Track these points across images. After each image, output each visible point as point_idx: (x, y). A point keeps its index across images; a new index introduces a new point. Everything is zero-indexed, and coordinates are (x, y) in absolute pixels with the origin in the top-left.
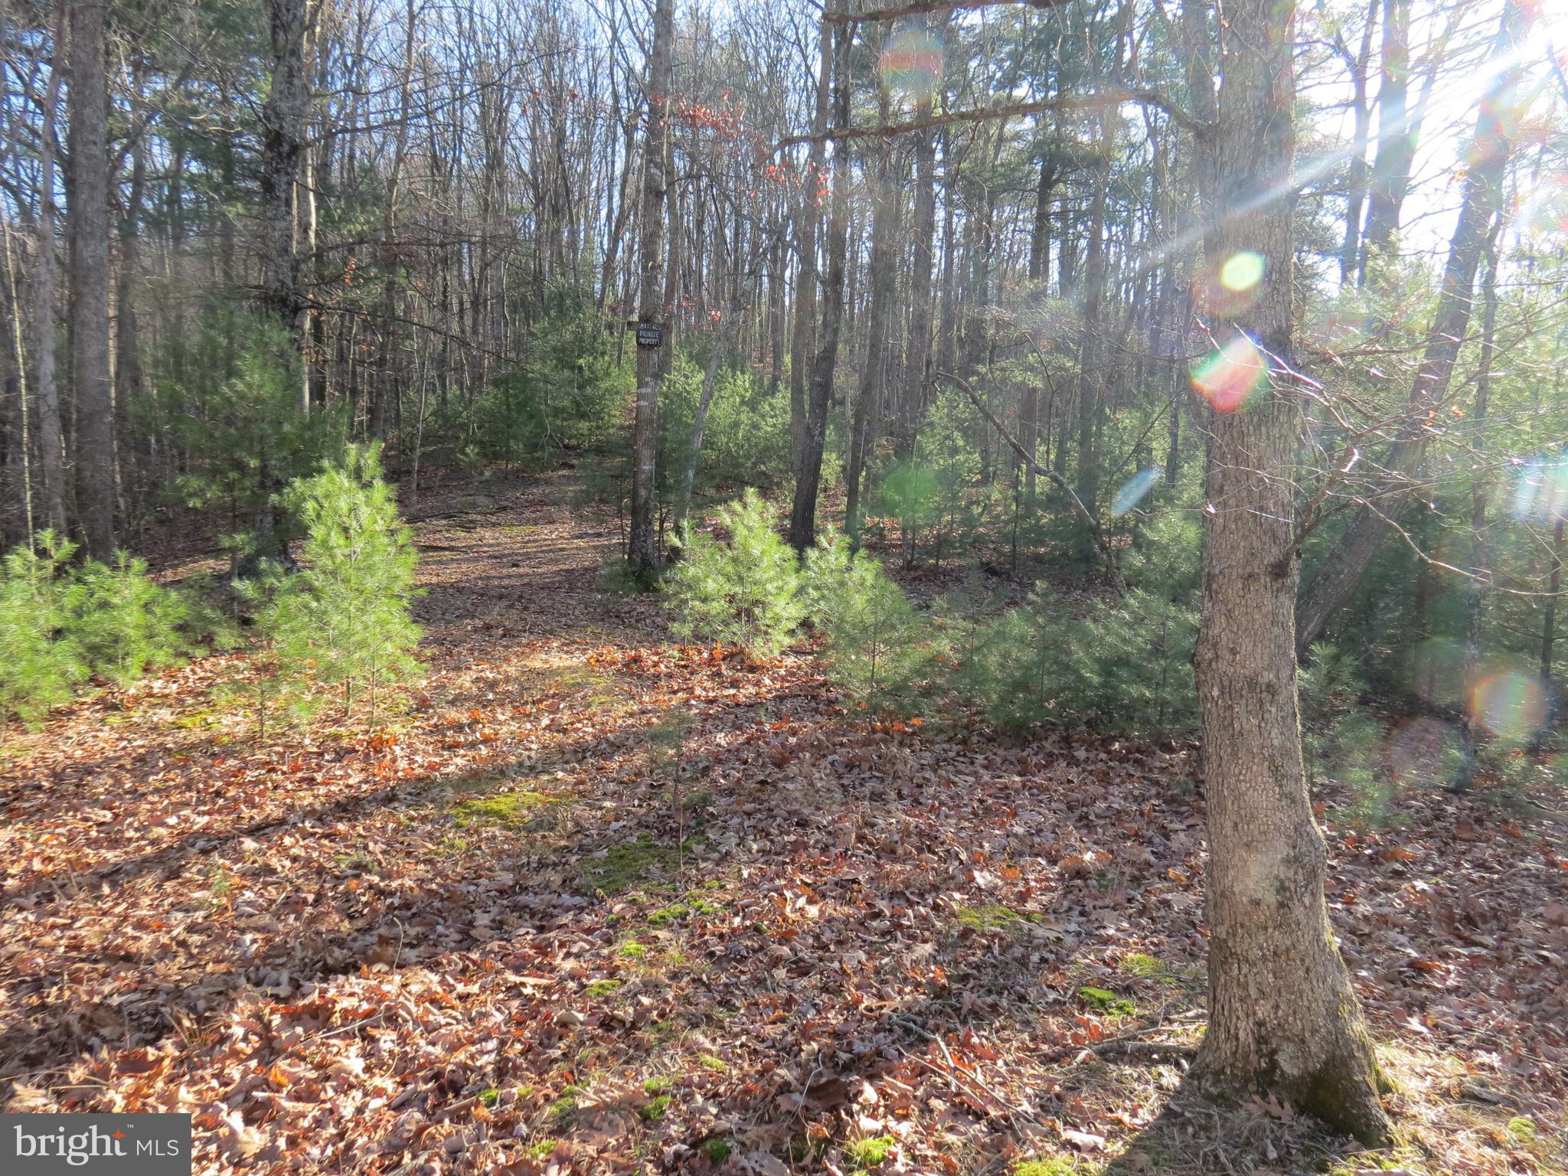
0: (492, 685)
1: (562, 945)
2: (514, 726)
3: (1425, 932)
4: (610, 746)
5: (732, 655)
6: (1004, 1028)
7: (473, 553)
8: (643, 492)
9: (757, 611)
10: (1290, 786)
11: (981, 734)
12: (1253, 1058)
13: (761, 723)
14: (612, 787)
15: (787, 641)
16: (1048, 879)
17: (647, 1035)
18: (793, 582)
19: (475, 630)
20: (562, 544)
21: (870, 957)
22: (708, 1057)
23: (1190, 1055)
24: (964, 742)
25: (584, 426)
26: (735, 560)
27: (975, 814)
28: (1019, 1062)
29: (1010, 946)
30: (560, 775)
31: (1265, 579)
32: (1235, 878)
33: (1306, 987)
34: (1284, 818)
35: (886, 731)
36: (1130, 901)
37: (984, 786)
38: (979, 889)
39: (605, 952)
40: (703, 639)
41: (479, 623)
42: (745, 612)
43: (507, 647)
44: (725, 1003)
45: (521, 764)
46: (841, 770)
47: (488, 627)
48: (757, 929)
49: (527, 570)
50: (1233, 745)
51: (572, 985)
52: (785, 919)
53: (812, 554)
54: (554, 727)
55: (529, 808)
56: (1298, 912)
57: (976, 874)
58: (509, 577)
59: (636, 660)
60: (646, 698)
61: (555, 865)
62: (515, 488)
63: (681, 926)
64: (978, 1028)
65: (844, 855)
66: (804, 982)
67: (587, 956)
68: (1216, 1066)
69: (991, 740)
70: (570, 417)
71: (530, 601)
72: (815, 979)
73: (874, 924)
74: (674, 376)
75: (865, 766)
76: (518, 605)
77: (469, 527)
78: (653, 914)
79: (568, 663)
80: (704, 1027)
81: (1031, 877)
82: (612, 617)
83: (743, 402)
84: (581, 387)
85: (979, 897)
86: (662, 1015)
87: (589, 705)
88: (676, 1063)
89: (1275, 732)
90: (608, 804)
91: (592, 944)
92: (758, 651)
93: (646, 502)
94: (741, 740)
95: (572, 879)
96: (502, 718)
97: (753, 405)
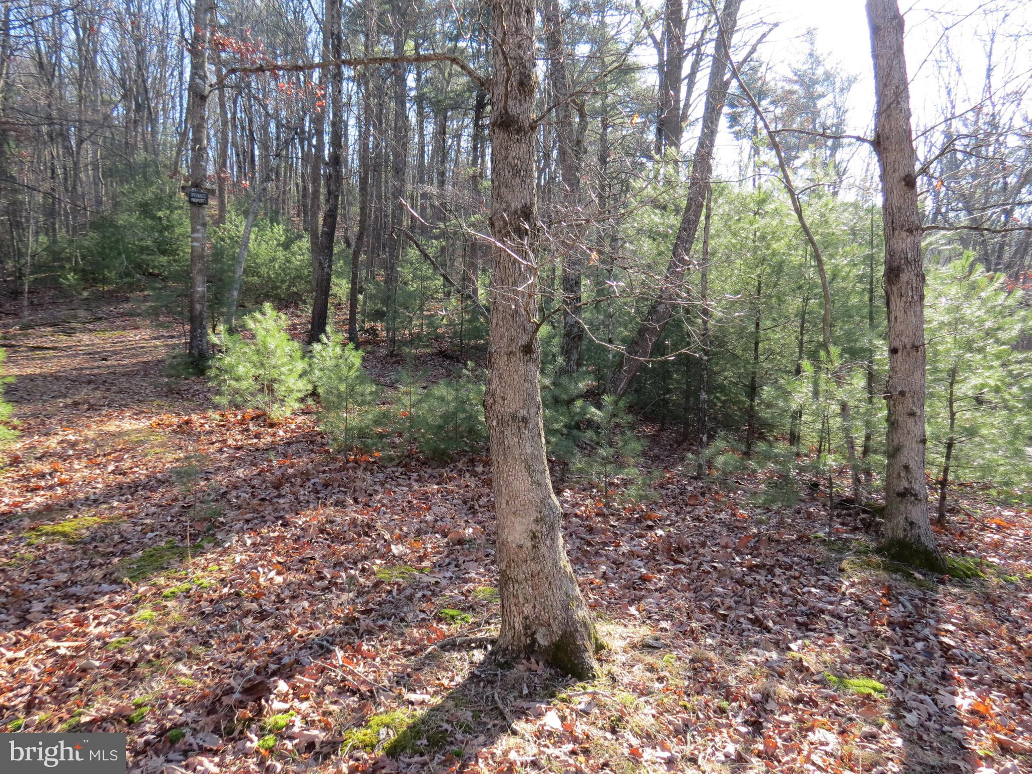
0: (73, 445)
1: (96, 618)
2: (86, 472)
3: (654, 559)
4: (155, 482)
5: (258, 417)
6: (386, 639)
7: (72, 351)
8: (198, 307)
9: (276, 386)
10: (538, 477)
11: (418, 460)
12: (523, 638)
13: (271, 461)
14: (153, 509)
15: (297, 405)
16: (439, 547)
17: (143, 669)
18: (300, 366)
19: (66, 406)
20: (142, 344)
21: (311, 604)
22: (183, 679)
23: (493, 642)
24: (405, 466)
25: (164, 259)
26: (258, 352)
27: (403, 510)
28: (391, 658)
29: (404, 589)
30: (115, 504)
31: (520, 355)
32: (509, 533)
33: (550, 593)
34: (535, 496)
35: (356, 461)
36: (487, 556)
37: (413, 492)
38: (394, 556)
39: (127, 619)
40: (237, 407)
41: (69, 401)
42: (268, 387)
43: (89, 417)
44: (206, 644)
45: (87, 499)
46: (319, 488)
47: (76, 404)
48: (238, 594)
49: (114, 362)
50: (505, 454)
51: (97, 643)
52: (259, 586)
53: (317, 347)
54: (117, 472)
55: (87, 528)
56: (543, 550)
57: (393, 547)
58: (99, 367)
59: (187, 423)
60: (190, 448)
61: (101, 565)
62: (109, 304)
63: (185, 597)
64: (369, 640)
65: (309, 543)
66: (263, 624)
67: (113, 623)
68: (504, 646)
69: (424, 463)
70: (152, 253)
71: (112, 384)
72: (271, 621)
73: (318, 584)
74: (228, 225)
75: (336, 484)
76: (102, 388)
77: (70, 333)
78: (167, 592)
79: (136, 427)
80: (185, 660)
81: (429, 546)
82: (173, 394)
83: (278, 245)
84: (161, 232)
85: (391, 561)
86: (157, 656)
87: (146, 455)
88: (160, 684)
89: (528, 445)
90: (148, 521)
91: (118, 615)
92: (276, 413)
93: (201, 313)
94: (255, 473)
95: (111, 574)
96: (76, 467)
97: (286, 246)
